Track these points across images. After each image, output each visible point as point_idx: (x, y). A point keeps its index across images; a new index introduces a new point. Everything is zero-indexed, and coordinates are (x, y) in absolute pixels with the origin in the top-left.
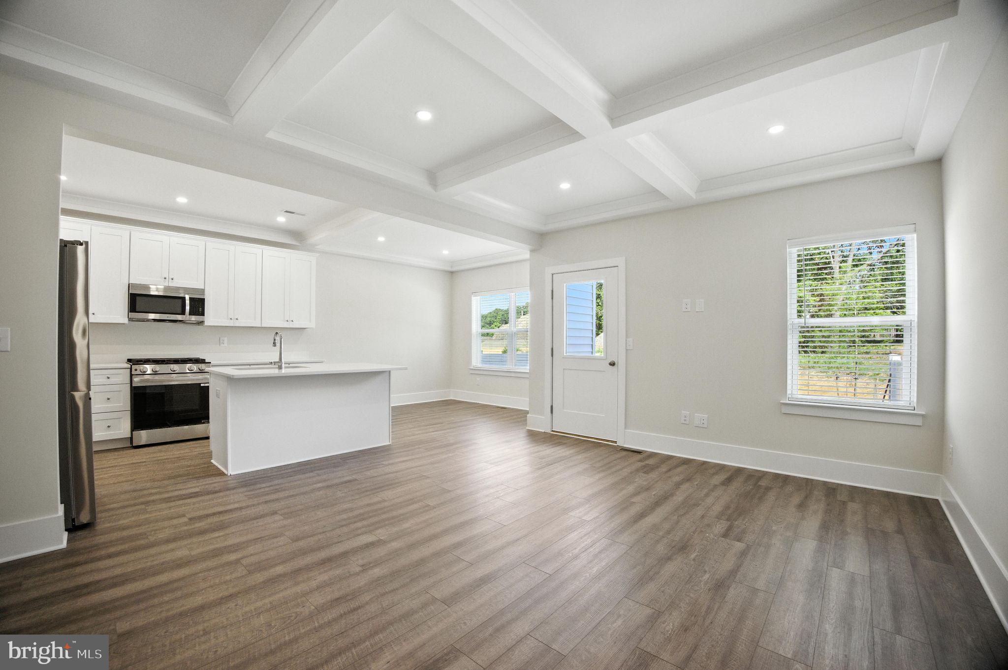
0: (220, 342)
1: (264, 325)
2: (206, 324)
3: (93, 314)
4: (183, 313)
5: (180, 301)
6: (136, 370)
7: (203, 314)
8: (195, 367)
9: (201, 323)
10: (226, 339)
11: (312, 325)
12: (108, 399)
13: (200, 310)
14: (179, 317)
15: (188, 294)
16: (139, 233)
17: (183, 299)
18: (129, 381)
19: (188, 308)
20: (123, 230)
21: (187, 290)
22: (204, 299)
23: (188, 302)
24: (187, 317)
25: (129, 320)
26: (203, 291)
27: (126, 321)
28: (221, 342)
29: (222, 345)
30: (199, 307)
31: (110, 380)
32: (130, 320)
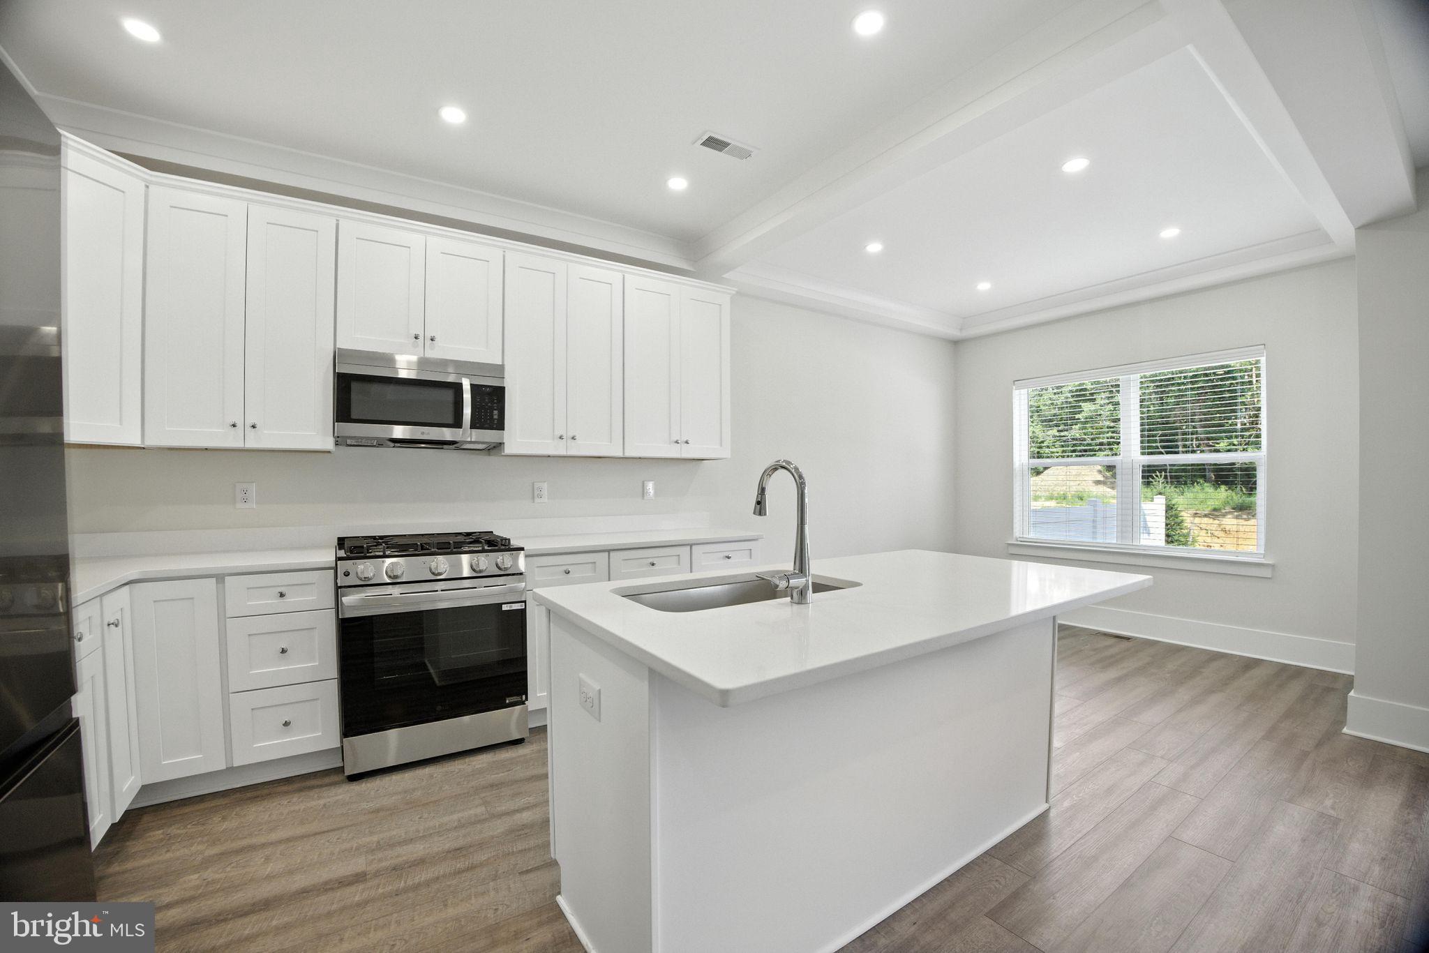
0: (534, 495)
1: (627, 454)
2: (508, 449)
3: (254, 427)
4: (457, 423)
5: (449, 395)
6: (347, 574)
7: (500, 426)
8: (486, 562)
9: (497, 447)
10: (545, 486)
11: (726, 453)
12: (283, 651)
13: (496, 417)
14: (447, 434)
15: (466, 375)
16: (355, 224)
17: (458, 387)
18: (331, 602)
19: (467, 411)
20: (322, 217)
21: (463, 367)
22: (503, 389)
23: (467, 397)
24: (466, 434)
25: (337, 444)
26: (501, 368)
27: (329, 444)
28: (536, 493)
29: (537, 500)
30: (492, 409)
31: (286, 600)
32: (339, 441)
